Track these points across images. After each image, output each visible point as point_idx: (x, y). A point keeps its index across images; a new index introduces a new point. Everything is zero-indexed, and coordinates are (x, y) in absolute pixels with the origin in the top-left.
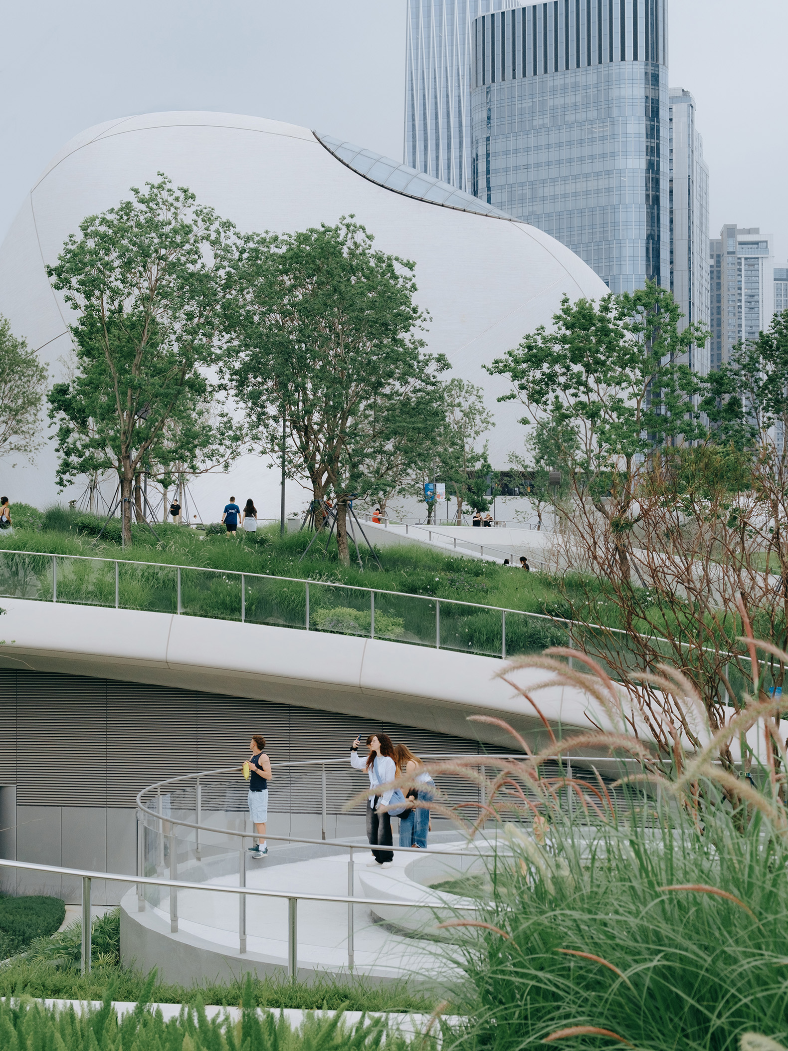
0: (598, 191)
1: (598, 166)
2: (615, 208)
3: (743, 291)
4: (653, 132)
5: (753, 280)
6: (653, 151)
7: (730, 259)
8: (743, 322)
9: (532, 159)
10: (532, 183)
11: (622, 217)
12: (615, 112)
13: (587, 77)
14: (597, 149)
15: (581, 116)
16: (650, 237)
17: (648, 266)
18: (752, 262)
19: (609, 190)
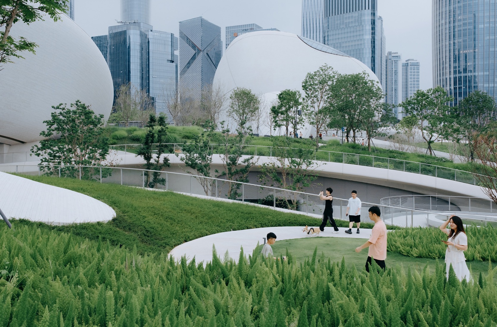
0: (358, 45)
1: (358, 38)
2: (363, 49)
3: (393, 69)
4: (373, 28)
5: (396, 66)
6: (373, 34)
7: (390, 61)
8: (393, 78)
9: (340, 36)
10: (340, 43)
11: (364, 51)
12: (363, 23)
13: (355, 14)
14: (358, 33)
15: (353, 25)
16: (372, 57)
17: (372, 65)
18: (396, 62)
19: (361, 44)
